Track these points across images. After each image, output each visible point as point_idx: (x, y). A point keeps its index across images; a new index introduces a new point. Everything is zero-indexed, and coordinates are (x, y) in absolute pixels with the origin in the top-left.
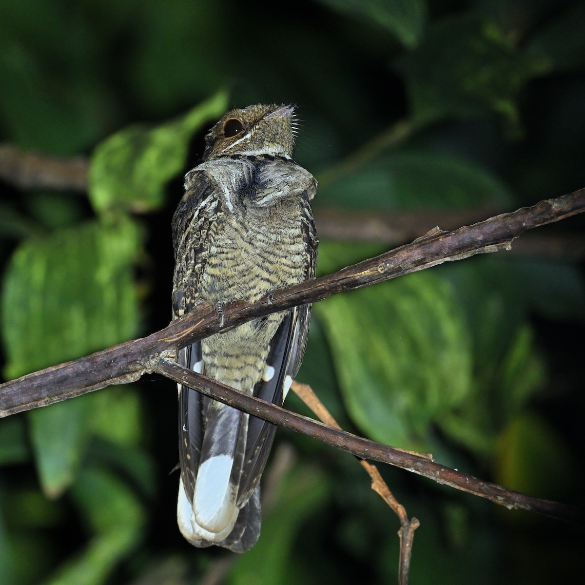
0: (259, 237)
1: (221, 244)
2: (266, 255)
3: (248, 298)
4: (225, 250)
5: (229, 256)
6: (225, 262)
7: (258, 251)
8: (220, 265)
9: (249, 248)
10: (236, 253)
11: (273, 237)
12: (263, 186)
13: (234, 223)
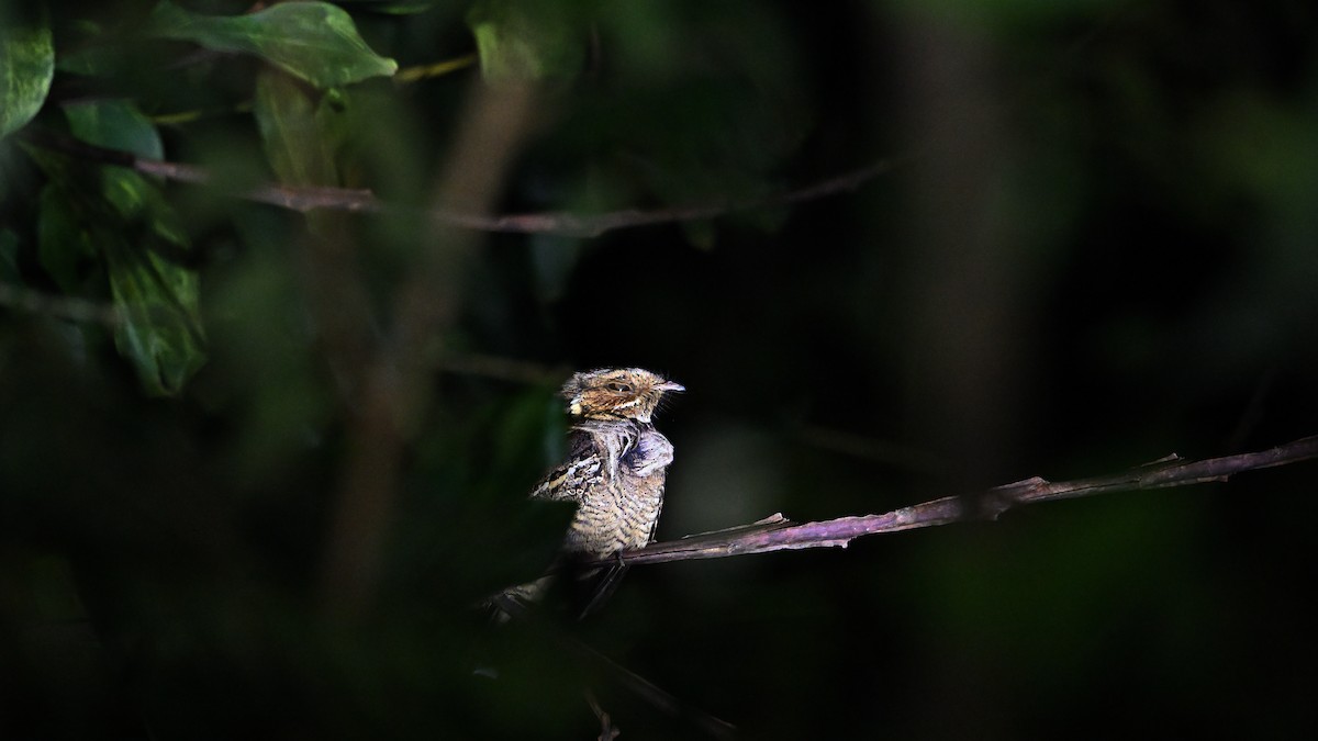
0: (631, 504)
1: (593, 504)
2: (630, 521)
3: (599, 553)
4: (596, 511)
5: (598, 516)
6: (593, 521)
7: (626, 517)
8: (586, 522)
9: (619, 512)
10: (605, 516)
11: (641, 505)
12: (642, 456)
13: (612, 489)
